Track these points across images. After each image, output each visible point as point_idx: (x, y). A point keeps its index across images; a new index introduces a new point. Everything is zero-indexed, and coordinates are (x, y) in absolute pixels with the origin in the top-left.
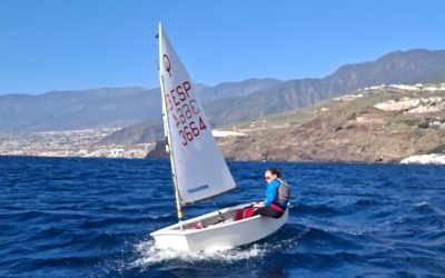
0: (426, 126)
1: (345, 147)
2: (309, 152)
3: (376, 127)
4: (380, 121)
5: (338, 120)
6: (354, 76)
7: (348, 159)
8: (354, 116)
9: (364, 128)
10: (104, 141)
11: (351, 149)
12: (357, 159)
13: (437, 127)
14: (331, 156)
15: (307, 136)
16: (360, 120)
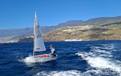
0: (70, 34)
1: (55, 38)
2: (49, 40)
3: (61, 34)
4: (62, 33)
5: (54, 33)
6: (62, 25)
7: (56, 41)
8: (57, 33)
9: (59, 35)
10: (11, 39)
11: (56, 39)
12: (57, 41)
13: (72, 34)
14: (53, 41)
15: (49, 37)
16: (58, 33)
